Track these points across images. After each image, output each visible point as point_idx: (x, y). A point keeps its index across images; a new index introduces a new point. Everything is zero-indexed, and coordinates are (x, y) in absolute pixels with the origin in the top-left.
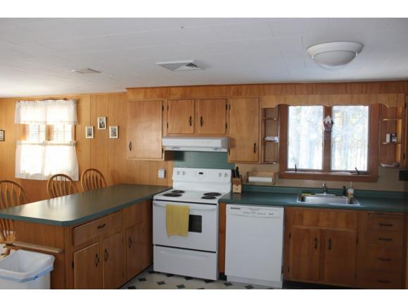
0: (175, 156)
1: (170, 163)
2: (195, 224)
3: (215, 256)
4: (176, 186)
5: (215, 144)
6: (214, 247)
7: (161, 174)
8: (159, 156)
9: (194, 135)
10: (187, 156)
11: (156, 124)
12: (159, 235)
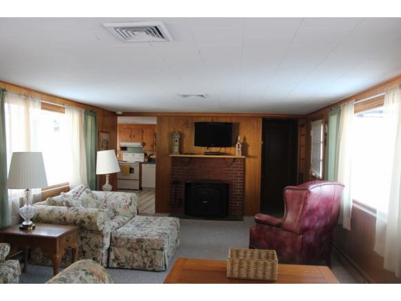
0: (124, 149)
1: (122, 151)
2: (132, 171)
3: (138, 181)
4: (124, 160)
5: (138, 144)
6: (138, 178)
8: (118, 148)
9: (131, 141)
10: (129, 149)
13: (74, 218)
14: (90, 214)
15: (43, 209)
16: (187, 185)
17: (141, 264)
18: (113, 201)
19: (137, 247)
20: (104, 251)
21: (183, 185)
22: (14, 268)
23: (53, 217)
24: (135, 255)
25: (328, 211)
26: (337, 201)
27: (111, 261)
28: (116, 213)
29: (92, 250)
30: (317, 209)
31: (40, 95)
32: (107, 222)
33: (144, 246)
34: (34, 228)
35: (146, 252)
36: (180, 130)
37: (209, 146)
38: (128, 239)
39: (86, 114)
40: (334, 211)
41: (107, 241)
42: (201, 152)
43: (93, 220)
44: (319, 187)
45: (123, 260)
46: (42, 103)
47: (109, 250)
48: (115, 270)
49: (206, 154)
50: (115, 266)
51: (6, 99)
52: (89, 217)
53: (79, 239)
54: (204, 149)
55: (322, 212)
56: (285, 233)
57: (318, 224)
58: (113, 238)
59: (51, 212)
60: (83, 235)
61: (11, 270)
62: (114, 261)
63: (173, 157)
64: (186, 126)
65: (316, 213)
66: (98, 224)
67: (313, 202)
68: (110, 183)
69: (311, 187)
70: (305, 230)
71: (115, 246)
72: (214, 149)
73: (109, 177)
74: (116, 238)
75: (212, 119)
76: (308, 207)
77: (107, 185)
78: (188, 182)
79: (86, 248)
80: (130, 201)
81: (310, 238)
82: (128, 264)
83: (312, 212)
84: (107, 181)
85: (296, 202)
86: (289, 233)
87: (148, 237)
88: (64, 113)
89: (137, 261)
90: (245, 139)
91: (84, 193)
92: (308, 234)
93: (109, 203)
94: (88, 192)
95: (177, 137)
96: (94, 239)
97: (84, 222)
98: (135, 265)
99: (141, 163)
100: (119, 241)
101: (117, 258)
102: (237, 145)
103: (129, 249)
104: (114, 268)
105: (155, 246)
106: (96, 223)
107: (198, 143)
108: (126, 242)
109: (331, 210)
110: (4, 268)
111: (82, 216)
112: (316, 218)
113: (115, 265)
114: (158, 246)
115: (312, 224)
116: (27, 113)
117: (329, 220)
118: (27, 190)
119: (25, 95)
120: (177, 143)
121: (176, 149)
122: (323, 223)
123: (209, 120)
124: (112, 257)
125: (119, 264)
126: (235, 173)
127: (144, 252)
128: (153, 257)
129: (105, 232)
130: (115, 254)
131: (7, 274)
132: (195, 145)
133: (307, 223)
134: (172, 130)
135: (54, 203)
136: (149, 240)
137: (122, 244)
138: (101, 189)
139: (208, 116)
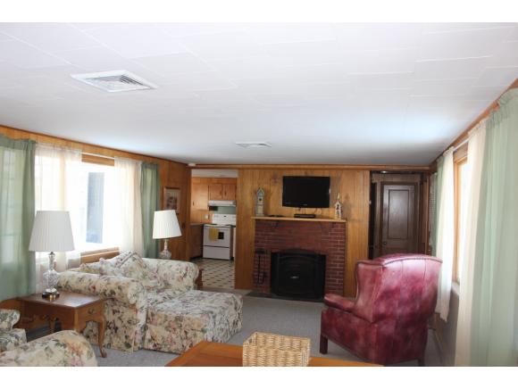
0: (213, 208)
1: (211, 212)
2: (221, 236)
3: (229, 250)
4: (214, 222)
5: (230, 203)
6: (229, 246)
7: (207, 217)
8: (207, 208)
9: (222, 199)
10: (219, 209)
11: (206, 194)
12: (206, 241)
13: (104, 287)
14: (121, 284)
15: (74, 276)
16: (274, 255)
17: (180, 347)
18: (166, 271)
19: (176, 326)
20: (137, 329)
21: (269, 256)
22: (17, 337)
23: (81, 286)
24: (174, 336)
25: (416, 294)
26: (428, 282)
27: (146, 341)
28: (167, 285)
29: (124, 326)
30: (397, 290)
31: (82, 146)
32: (141, 295)
33: (183, 326)
34: (58, 296)
35: (186, 332)
36: (265, 186)
37: (300, 206)
38: (166, 317)
39: (144, 166)
40: (425, 294)
41: (142, 317)
42: (290, 213)
43: (124, 291)
44: (400, 262)
45: (159, 341)
46: (84, 156)
47: (145, 328)
48: (150, 353)
49: (296, 216)
50: (152, 348)
51: (37, 151)
52: (120, 288)
53: (111, 312)
54: (295, 210)
55: (405, 295)
56: (357, 321)
57: (399, 311)
58: (150, 314)
59: (81, 279)
60: (115, 308)
61: (13, 339)
62: (150, 341)
63: (256, 220)
64: (273, 180)
65: (396, 296)
66: (129, 296)
67: (389, 281)
68: (169, 249)
69: (386, 261)
70: (379, 318)
71: (151, 323)
72: (308, 211)
73: (168, 242)
74: (153, 315)
75: (306, 173)
76: (383, 287)
77: (165, 252)
78: (274, 251)
79: (118, 324)
80: (184, 271)
81: (388, 328)
82: (165, 345)
83: (389, 294)
84: (166, 247)
85: (368, 280)
86: (363, 321)
87: (188, 316)
88: (113, 165)
89: (175, 343)
90: (347, 197)
91: (130, 260)
92: (386, 323)
93: (161, 273)
94: (134, 259)
95: (261, 195)
96: (127, 314)
97: (114, 293)
98: (173, 348)
99: (232, 227)
100: (156, 317)
101: (153, 338)
102: (336, 205)
103: (167, 328)
104: (150, 350)
105: (195, 327)
106: (126, 295)
107: (287, 202)
108: (163, 319)
109: (421, 293)
110: (5, 336)
111: (113, 286)
112: (396, 303)
113: (151, 346)
114: (199, 326)
115: (391, 309)
116: (63, 166)
117: (418, 306)
118: (52, 253)
119: (61, 147)
120: (261, 203)
121: (260, 210)
122: (408, 310)
123: (302, 174)
124: (148, 336)
125: (155, 345)
126: (334, 242)
127: (183, 333)
128: (193, 339)
129: (138, 306)
130: (151, 332)
131: (6, 343)
132: (284, 205)
133: (382, 308)
134: (256, 186)
135: (89, 270)
136: (189, 319)
137: (158, 322)
138: (157, 257)
139: (300, 169)
